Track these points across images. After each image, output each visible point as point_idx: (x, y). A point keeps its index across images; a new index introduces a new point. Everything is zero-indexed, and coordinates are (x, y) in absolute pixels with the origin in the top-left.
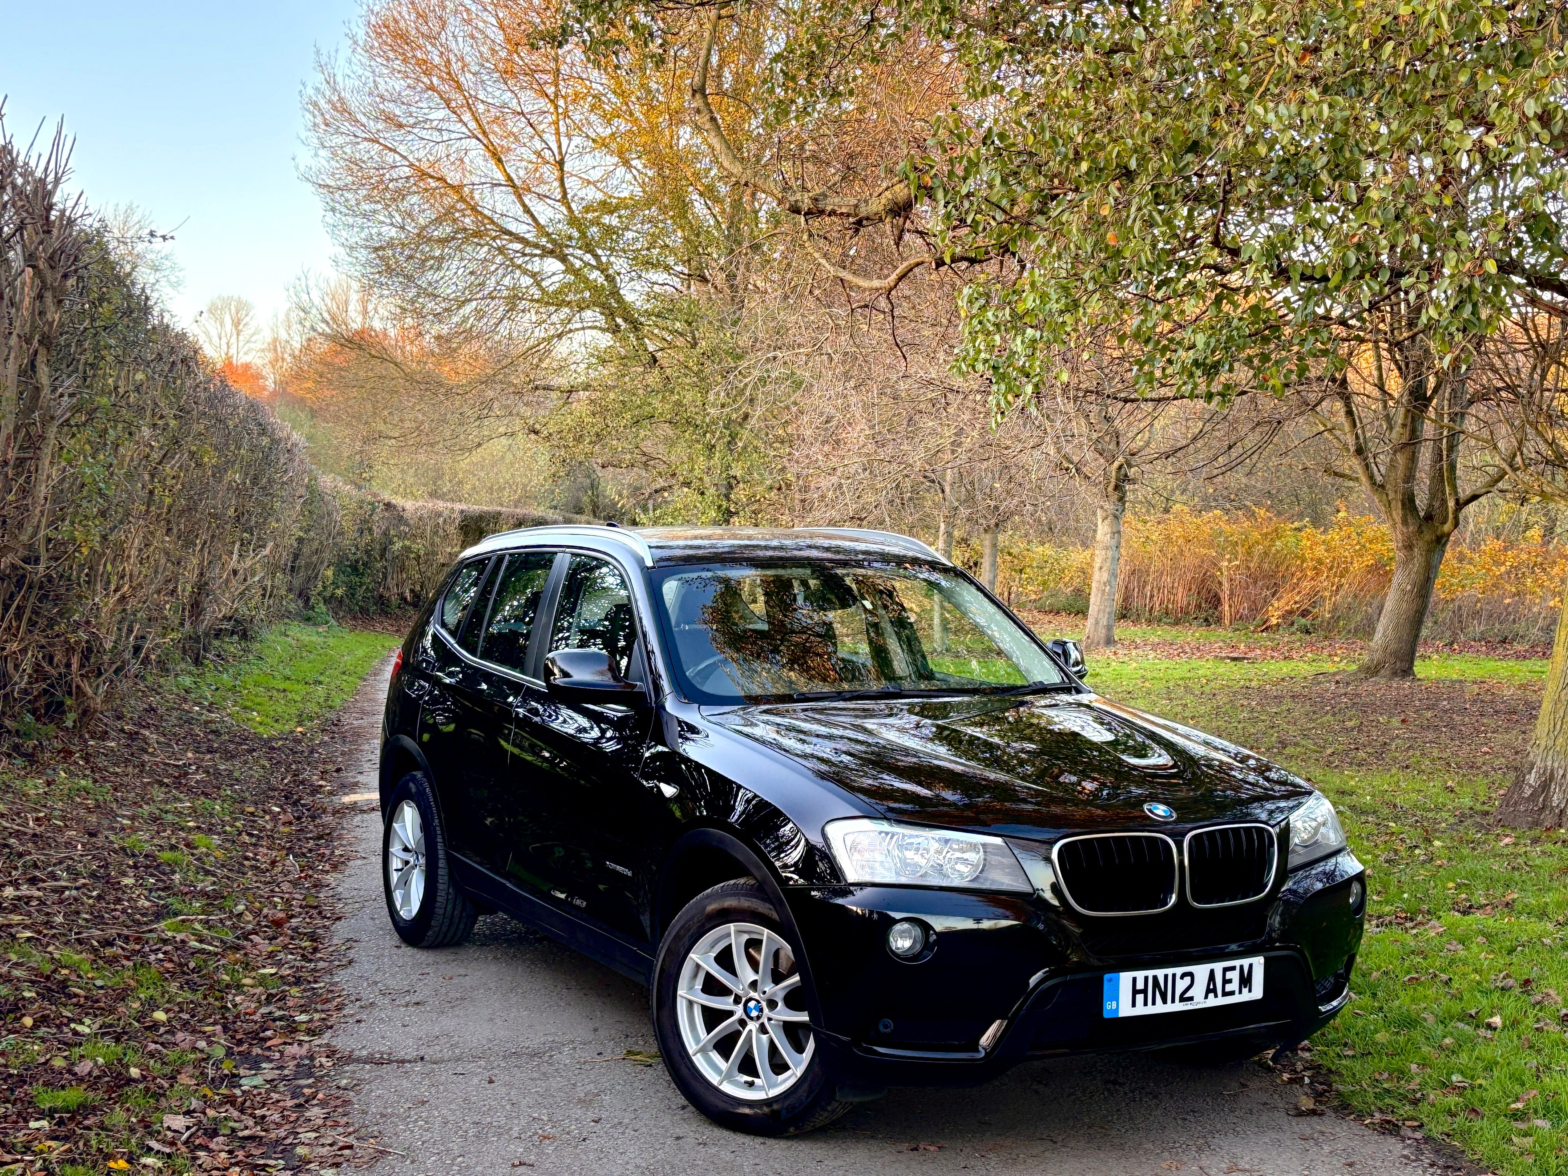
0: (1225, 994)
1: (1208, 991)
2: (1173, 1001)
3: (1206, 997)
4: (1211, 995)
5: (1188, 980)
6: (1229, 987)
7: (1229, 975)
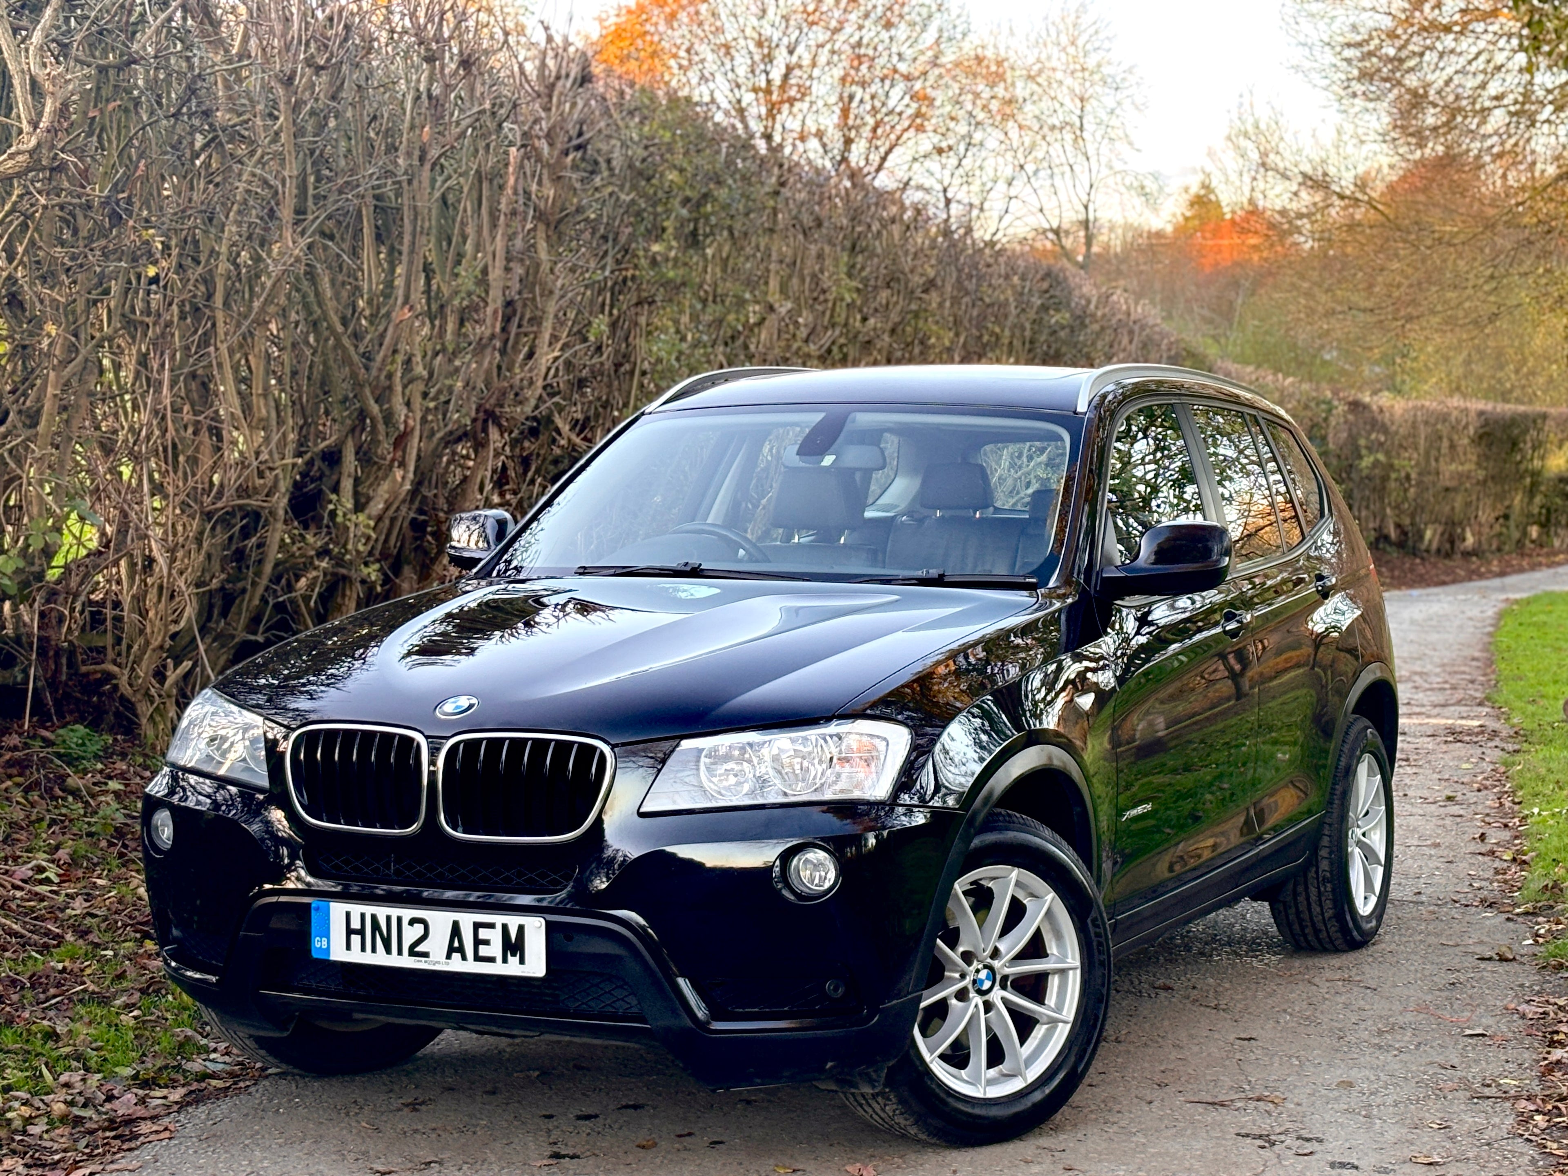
0: (478, 958)
1: (451, 950)
2: (400, 952)
3: (449, 957)
4: (456, 956)
5: (419, 929)
6: (483, 951)
7: (483, 934)
